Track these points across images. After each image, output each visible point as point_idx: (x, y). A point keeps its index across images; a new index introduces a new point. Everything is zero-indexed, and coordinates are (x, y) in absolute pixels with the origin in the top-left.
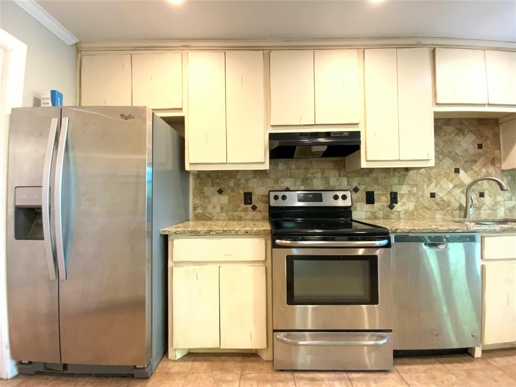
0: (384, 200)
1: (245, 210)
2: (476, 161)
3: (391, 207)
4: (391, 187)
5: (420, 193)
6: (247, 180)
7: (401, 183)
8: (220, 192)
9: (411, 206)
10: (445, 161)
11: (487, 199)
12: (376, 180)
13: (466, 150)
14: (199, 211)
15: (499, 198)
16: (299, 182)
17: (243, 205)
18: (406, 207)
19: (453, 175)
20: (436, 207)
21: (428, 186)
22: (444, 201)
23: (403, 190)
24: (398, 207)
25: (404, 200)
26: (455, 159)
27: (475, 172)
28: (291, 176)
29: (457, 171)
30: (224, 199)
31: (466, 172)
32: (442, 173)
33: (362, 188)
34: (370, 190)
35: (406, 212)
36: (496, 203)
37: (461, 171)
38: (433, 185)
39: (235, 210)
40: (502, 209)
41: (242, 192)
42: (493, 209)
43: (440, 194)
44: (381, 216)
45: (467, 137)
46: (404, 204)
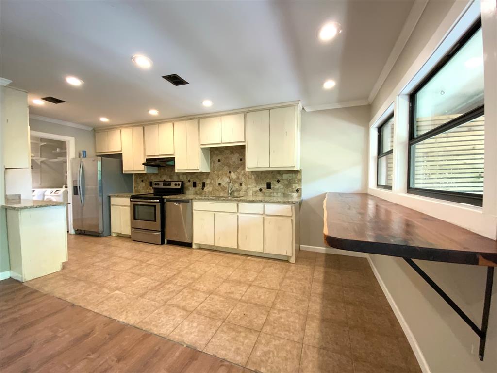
0: (199, 186)
1: (150, 189)
2: (239, 168)
3: (203, 189)
4: (203, 180)
5: (214, 183)
6: (151, 176)
7: (207, 178)
8: (142, 181)
9: (210, 189)
10: (225, 167)
11: (244, 186)
12: (197, 177)
13: (234, 162)
14: (136, 189)
15: (250, 186)
16: (169, 178)
17: (150, 187)
18: (208, 190)
19: (228, 174)
20: (221, 190)
21: (218, 180)
22: (224, 187)
23: (208, 181)
24: (205, 189)
25: (208, 186)
26: (229, 166)
27: (238, 173)
28: (166, 175)
29: (230, 172)
30: (143, 184)
31: (234, 173)
32: (224, 173)
33: (191, 180)
34: (194, 181)
35: (209, 192)
36: (248, 189)
37: (232, 173)
38: (220, 179)
39: (147, 189)
40: (251, 192)
41: (149, 181)
42: (246, 191)
43: (223, 184)
44: (199, 193)
45: (235, 155)
46: (208, 188)
